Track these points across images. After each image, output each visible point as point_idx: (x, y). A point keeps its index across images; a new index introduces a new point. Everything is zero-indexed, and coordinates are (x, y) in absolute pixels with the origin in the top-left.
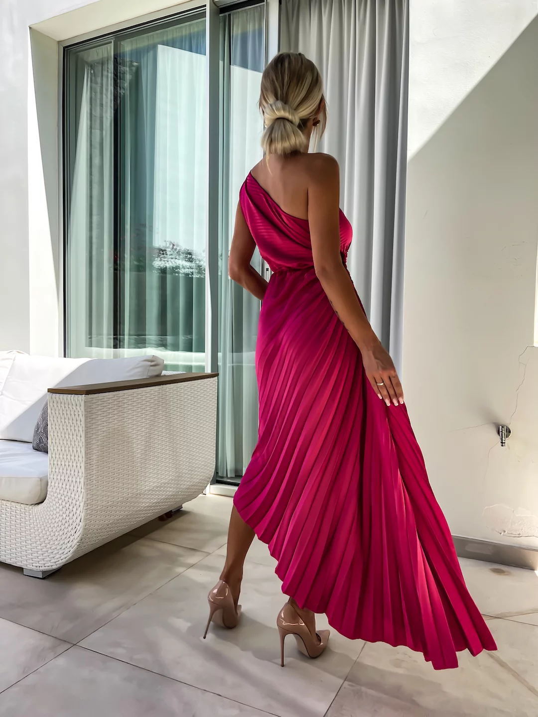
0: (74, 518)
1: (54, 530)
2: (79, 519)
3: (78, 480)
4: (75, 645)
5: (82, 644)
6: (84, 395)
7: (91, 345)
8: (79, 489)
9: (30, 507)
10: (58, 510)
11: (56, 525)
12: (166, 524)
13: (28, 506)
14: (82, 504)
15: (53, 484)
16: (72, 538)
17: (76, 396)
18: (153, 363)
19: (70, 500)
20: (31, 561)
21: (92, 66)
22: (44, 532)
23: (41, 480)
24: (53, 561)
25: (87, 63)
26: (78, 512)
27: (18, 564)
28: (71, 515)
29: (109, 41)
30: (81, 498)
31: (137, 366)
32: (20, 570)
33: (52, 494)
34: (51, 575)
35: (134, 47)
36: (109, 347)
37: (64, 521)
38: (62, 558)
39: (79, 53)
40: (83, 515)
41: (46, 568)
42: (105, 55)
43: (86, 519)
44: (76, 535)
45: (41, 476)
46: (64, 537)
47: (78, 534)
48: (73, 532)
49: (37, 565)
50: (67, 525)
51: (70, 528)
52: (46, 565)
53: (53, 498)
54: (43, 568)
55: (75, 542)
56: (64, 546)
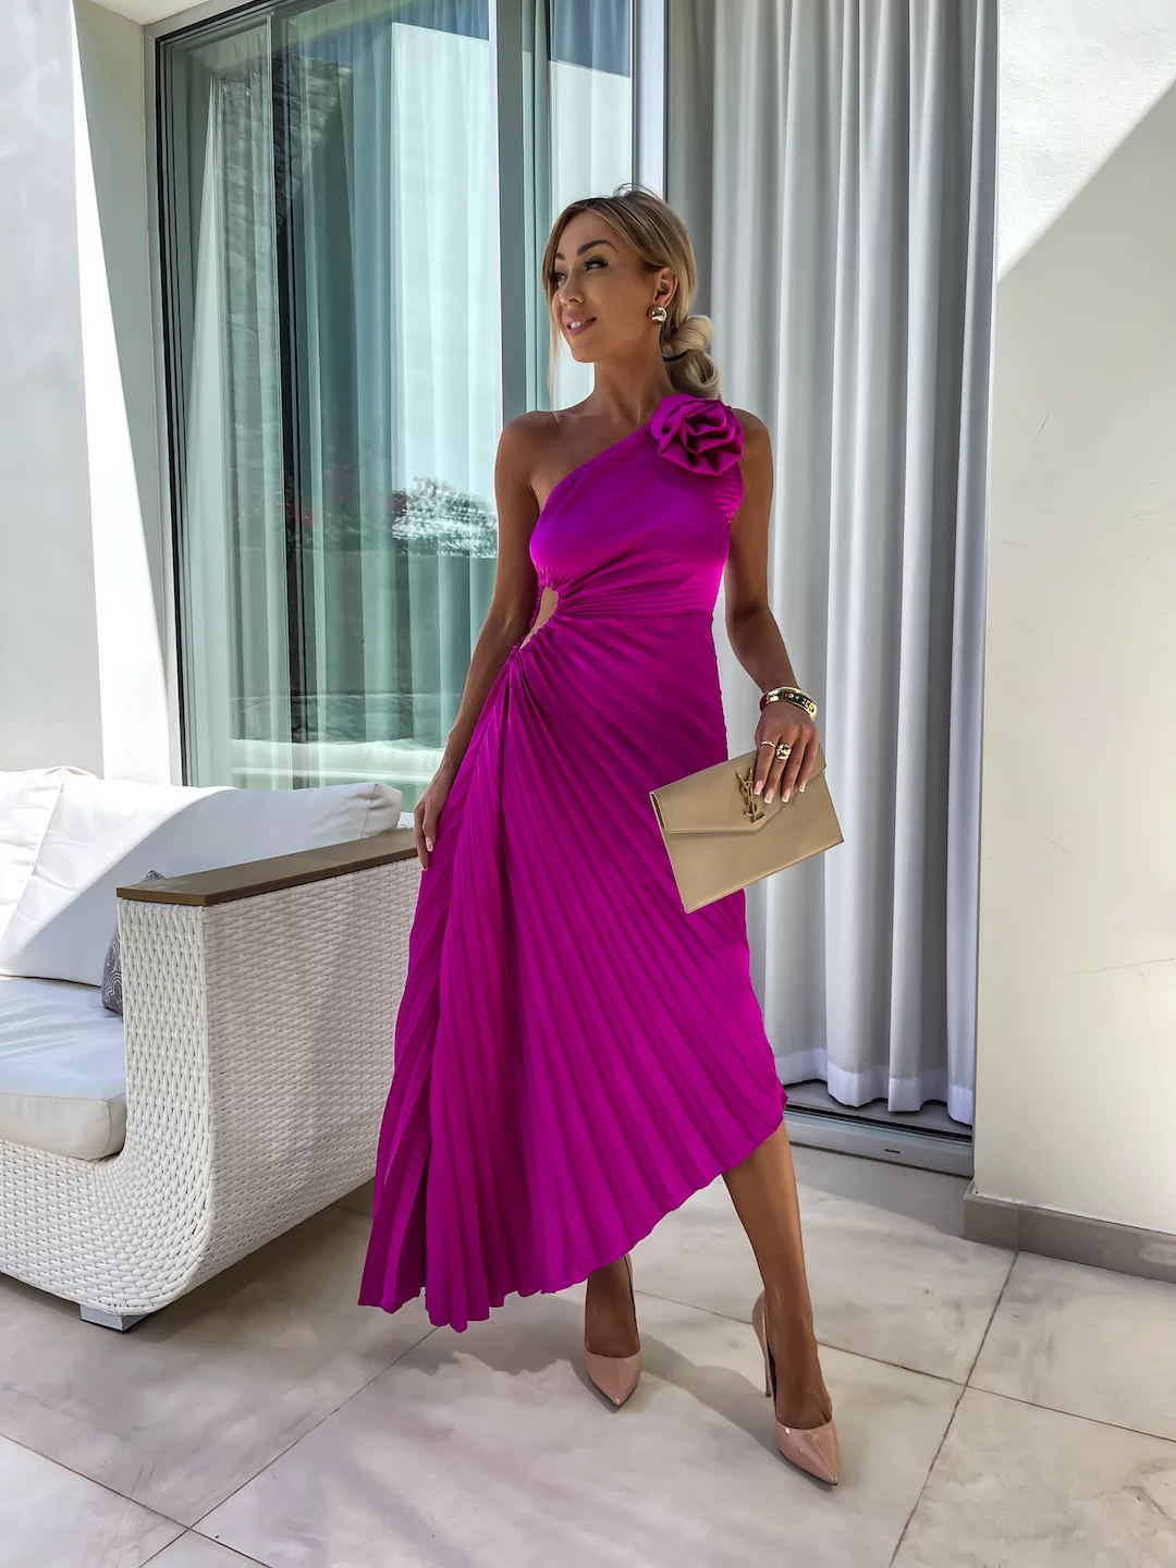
0: (189, 1198)
1: (145, 1222)
2: (200, 1200)
3: (195, 1110)
4: (188, 1529)
5: (207, 1527)
6: (201, 908)
7: (242, 736)
8: (198, 1132)
9: (90, 1166)
10: (151, 1177)
11: (148, 1212)
13: (84, 1163)
14: (206, 1169)
15: (137, 1115)
16: (186, 1245)
17: (184, 908)
18: (376, 803)
19: (179, 1156)
20: (95, 1291)
21: (225, 80)
22: (122, 1227)
23: (110, 1104)
24: (145, 1294)
25: (214, 74)
26: (197, 1185)
27: (69, 1295)
28: (181, 1191)
29: (262, 18)
30: (202, 1153)
32: (72, 1307)
33: (136, 1138)
34: (138, 1326)
35: (322, 29)
36: (281, 739)
37: (166, 1205)
38: (163, 1290)
39: (191, 53)
40: (208, 1192)
41: (131, 1309)
42: (255, 53)
43: (217, 1204)
44: (196, 1239)
45: (110, 1096)
46: (167, 1241)
47: (199, 1235)
48: (188, 1231)
49: (110, 1299)
50: (173, 1213)
51: (180, 1222)
52: (130, 1302)
53: (140, 1148)
54: (123, 1310)
55: (193, 1254)
56: (169, 1263)
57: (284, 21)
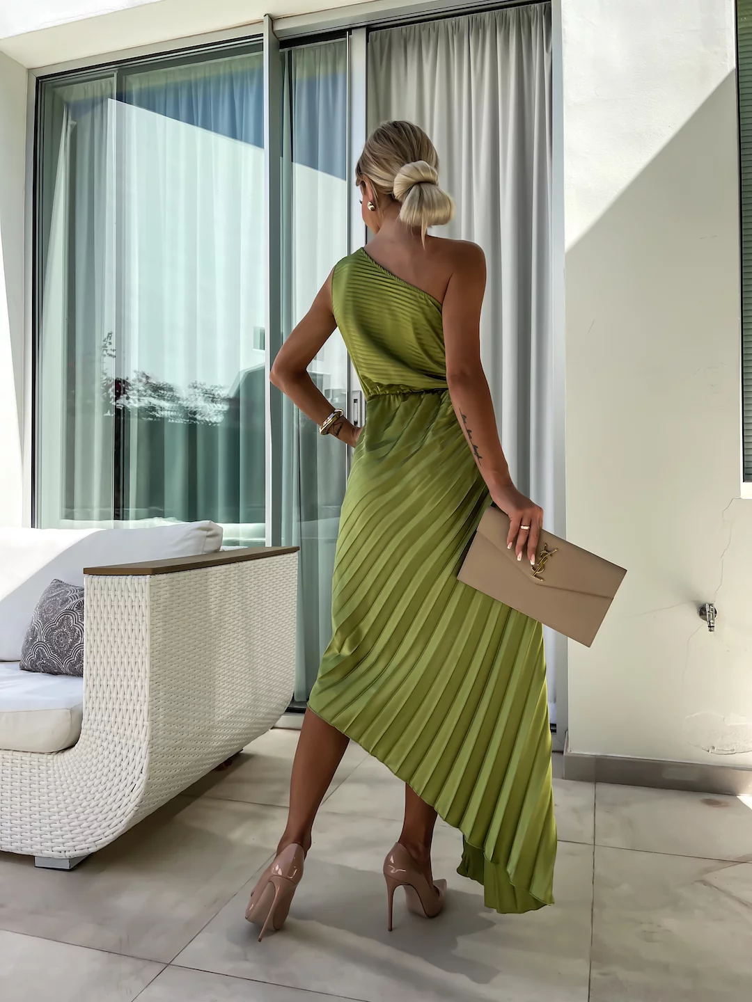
0: (130, 768)
1: (94, 790)
2: (138, 768)
3: (138, 708)
4: (169, 964)
6: (148, 576)
8: (140, 723)
9: (50, 757)
10: (100, 758)
11: (96, 782)
13: (45, 756)
14: (144, 746)
15: (92, 717)
16: (125, 800)
17: (136, 577)
18: (210, 533)
19: (123, 741)
20: (49, 844)
22: (74, 795)
23: (72, 711)
24: (91, 839)
26: (137, 758)
27: (26, 851)
28: (124, 764)
29: (111, 73)
30: (142, 736)
31: (189, 537)
32: (28, 859)
33: (90, 732)
34: (84, 864)
37: (111, 775)
38: (106, 834)
40: (145, 762)
41: (78, 852)
43: (150, 769)
44: (133, 796)
45: (71, 706)
46: (110, 800)
47: (136, 792)
48: (127, 791)
49: (61, 848)
50: (116, 780)
51: (122, 785)
52: (76, 848)
53: (92, 739)
54: (72, 854)
55: (131, 806)
56: (111, 815)
57: (124, 77)
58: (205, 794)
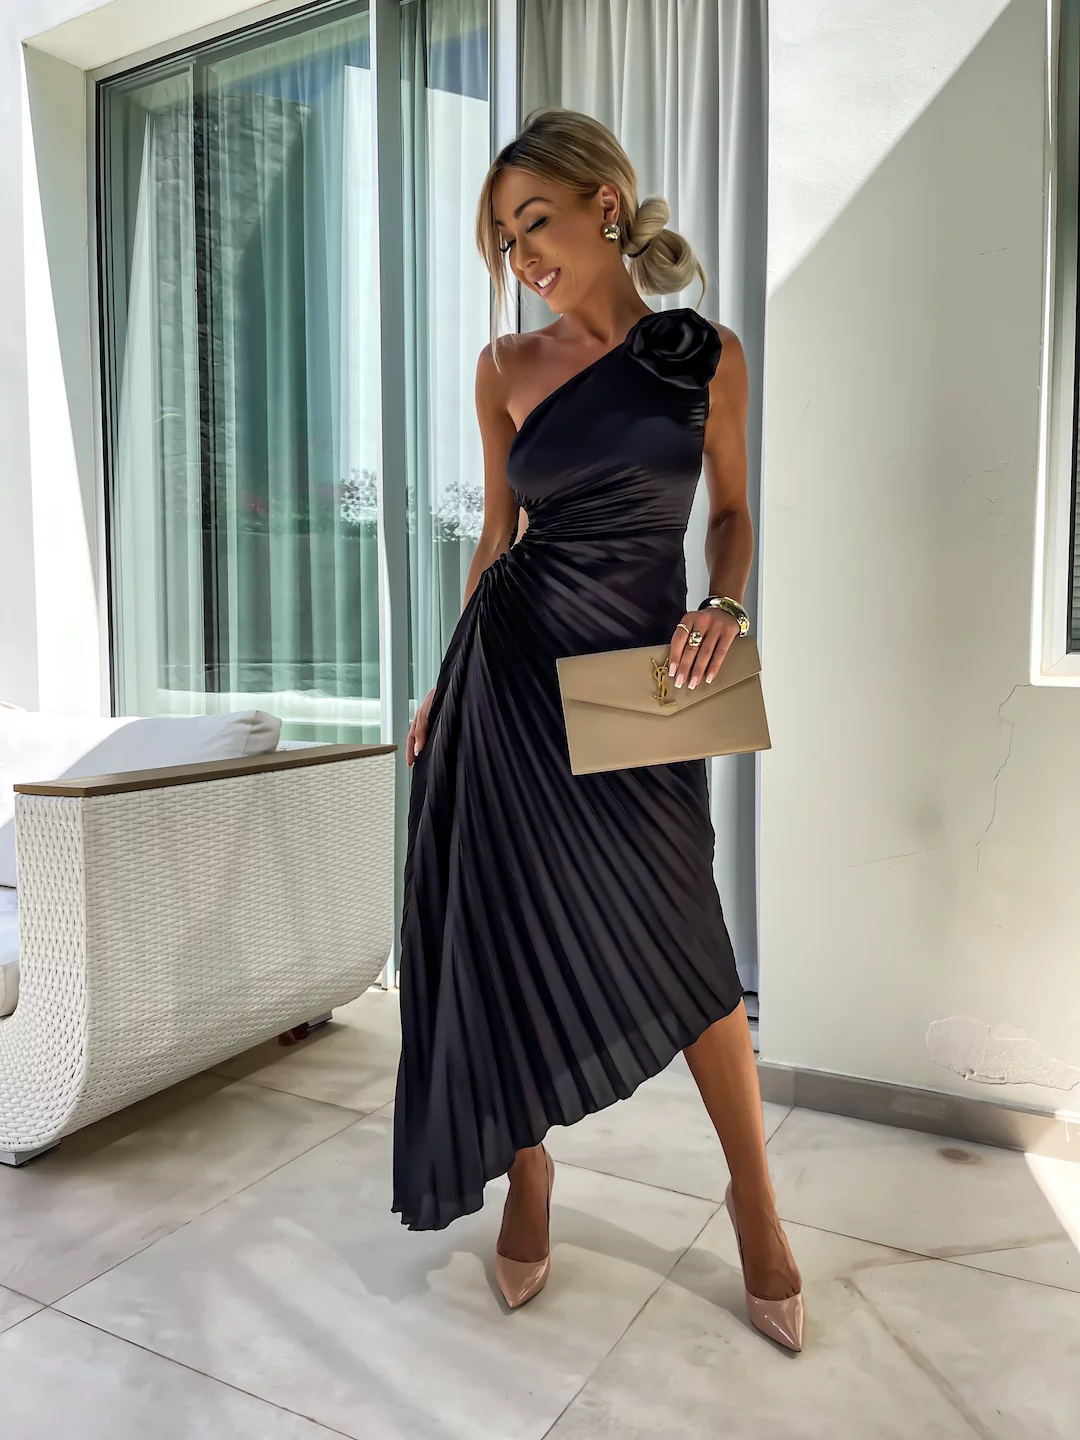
0: (69, 1047)
1: (34, 1070)
2: (78, 1049)
3: (74, 971)
4: (47, 1306)
5: (62, 1305)
6: (80, 799)
8: (77, 990)
10: (39, 1030)
11: (36, 1060)
12: (291, 1053)
14: (83, 1020)
15: (28, 978)
16: (66, 1087)
17: (66, 799)
18: (256, 727)
19: (61, 1011)
21: (158, 117)
22: (15, 1075)
23: (5, 969)
24: (34, 1132)
25: (147, 111)
26: (76, 1035)
28: (63, 1041)
29: (185, 66)
30: (80, 1008)
31: (225, 733)
33: (27, 997)
34: (34, 1161)
35: (238, 76)
36: (198, 690)
37: (51, 1053)
38: (49, 1127)
39: (131, 93)
40: (84, 1041)
41: (22, 1146)
42: (183, 96)
43: (91, 1051)
44: (74, 1082)
45: (6, 963)
46: (51, 1085)
47: (77, 1078)
48: (68, 1075)
49: (5, 1139)
50: (56, 1061)
51: (62, 1068)
52: (21, 1140)
53: (30, 1006)
54: (15, 1147)
55: (72, 1095)
56: (53, 1104)
57: (205, 68)
58: (248, 1078)
